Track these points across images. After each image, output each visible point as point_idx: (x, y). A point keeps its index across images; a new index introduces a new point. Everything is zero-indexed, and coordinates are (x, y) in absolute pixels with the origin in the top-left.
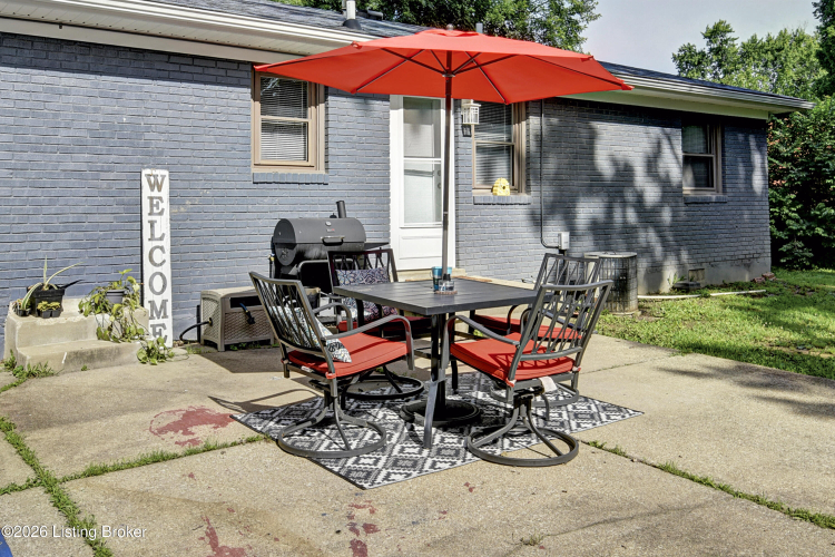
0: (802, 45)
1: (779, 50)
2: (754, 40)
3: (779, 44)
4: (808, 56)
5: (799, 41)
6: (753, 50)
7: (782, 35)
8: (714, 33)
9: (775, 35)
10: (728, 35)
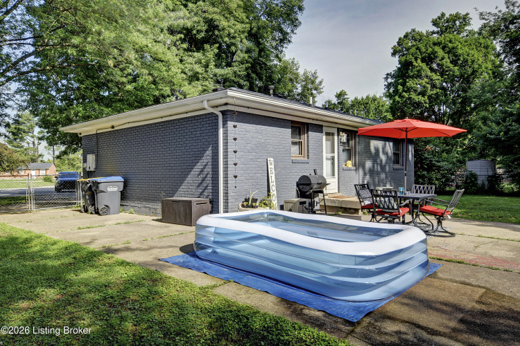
0: (376, 102)
1: (367, 104)
2: (356, 99)
3: (367, 101)
4: (379, 107)
5: (375, 100)
6: (357, 103)
7: (367, 97)
8: (339, 96)
9: (365, 97)
10: (346, 96)
